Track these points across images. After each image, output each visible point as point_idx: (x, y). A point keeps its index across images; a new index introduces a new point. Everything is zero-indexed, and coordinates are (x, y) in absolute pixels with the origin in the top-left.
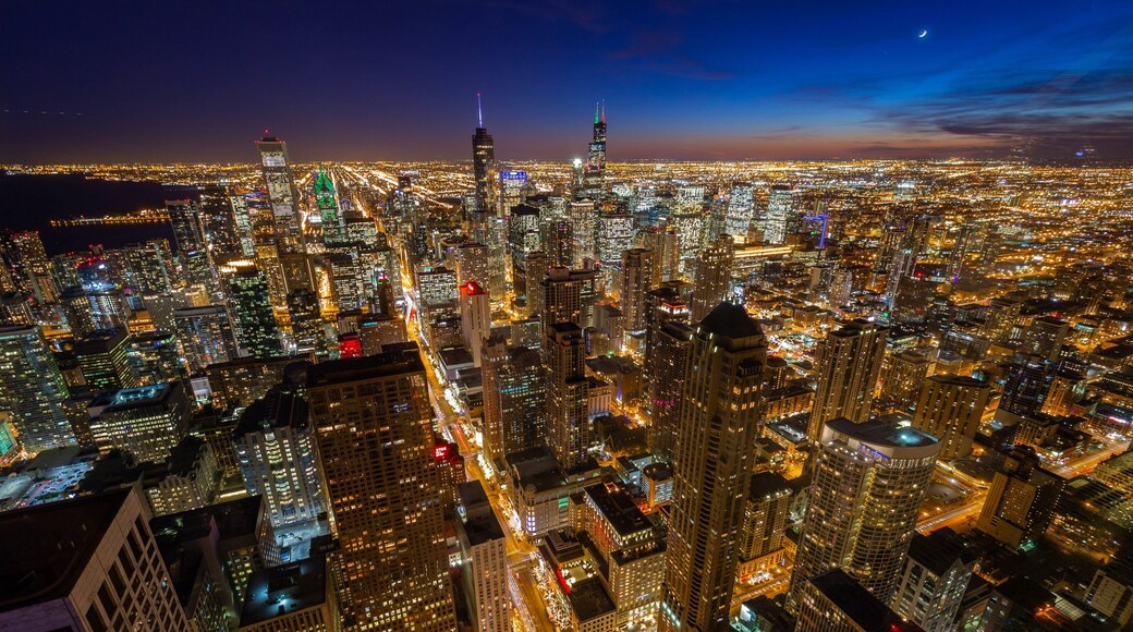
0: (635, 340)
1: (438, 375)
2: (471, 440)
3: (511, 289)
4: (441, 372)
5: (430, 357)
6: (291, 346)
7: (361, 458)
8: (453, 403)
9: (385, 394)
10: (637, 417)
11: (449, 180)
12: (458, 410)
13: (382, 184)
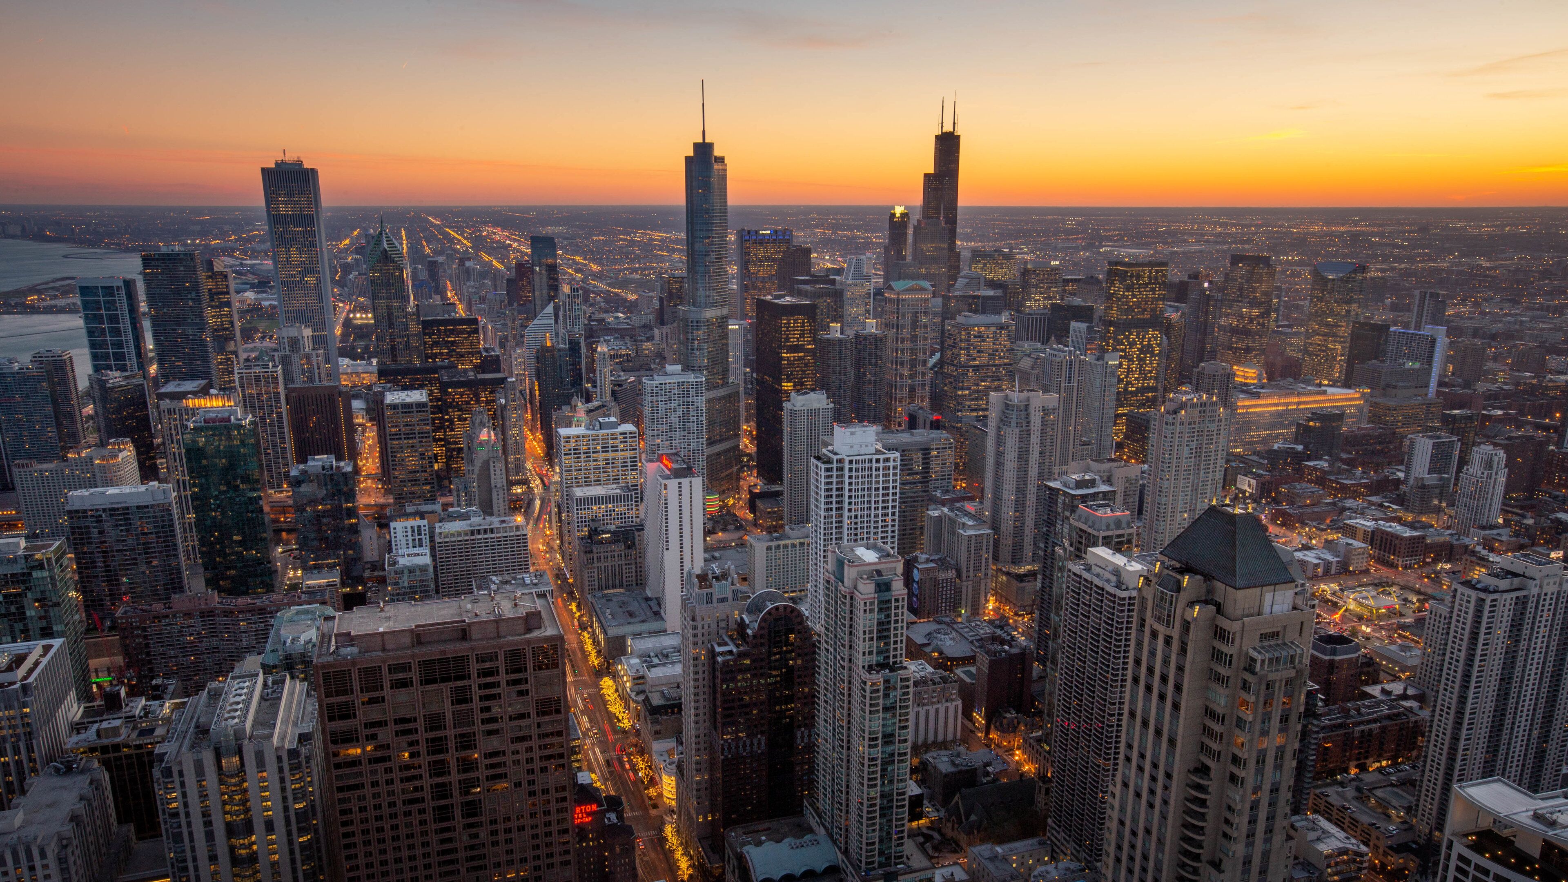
0: (1015, 583)
1: (589, 647)
2: (652, 792)
3: (750, 468)
4: (596, 643)
5: (573, 606)
6: (291, 573)
7: (415, 819)
8: (616, 708)
9: (474, 683)
10: (1018, 755)
11: (632, 243)
12: (626, 724)
13: (500, 250)
